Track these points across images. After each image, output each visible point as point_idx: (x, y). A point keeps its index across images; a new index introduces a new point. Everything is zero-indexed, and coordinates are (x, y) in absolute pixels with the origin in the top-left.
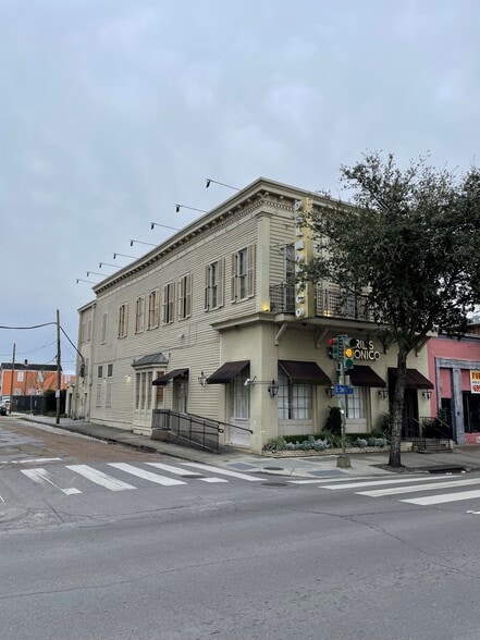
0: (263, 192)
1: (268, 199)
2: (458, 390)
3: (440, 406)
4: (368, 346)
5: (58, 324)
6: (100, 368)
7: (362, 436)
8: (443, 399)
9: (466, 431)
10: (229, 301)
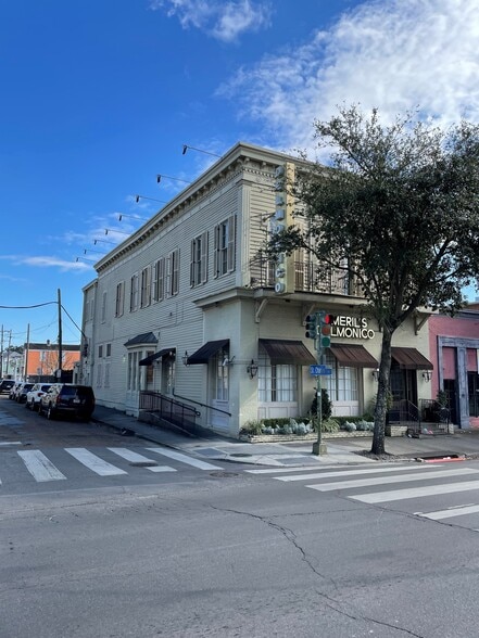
0: (243, 158)
1: (249, 166)
2: (462, 371)
3: (442, 388)
4: (360, 324)
5: (59, 302)
6: (101, 348)
7: (351, 420)
8: (445, 381)
9: (471, 415)
10: (212, 276)
